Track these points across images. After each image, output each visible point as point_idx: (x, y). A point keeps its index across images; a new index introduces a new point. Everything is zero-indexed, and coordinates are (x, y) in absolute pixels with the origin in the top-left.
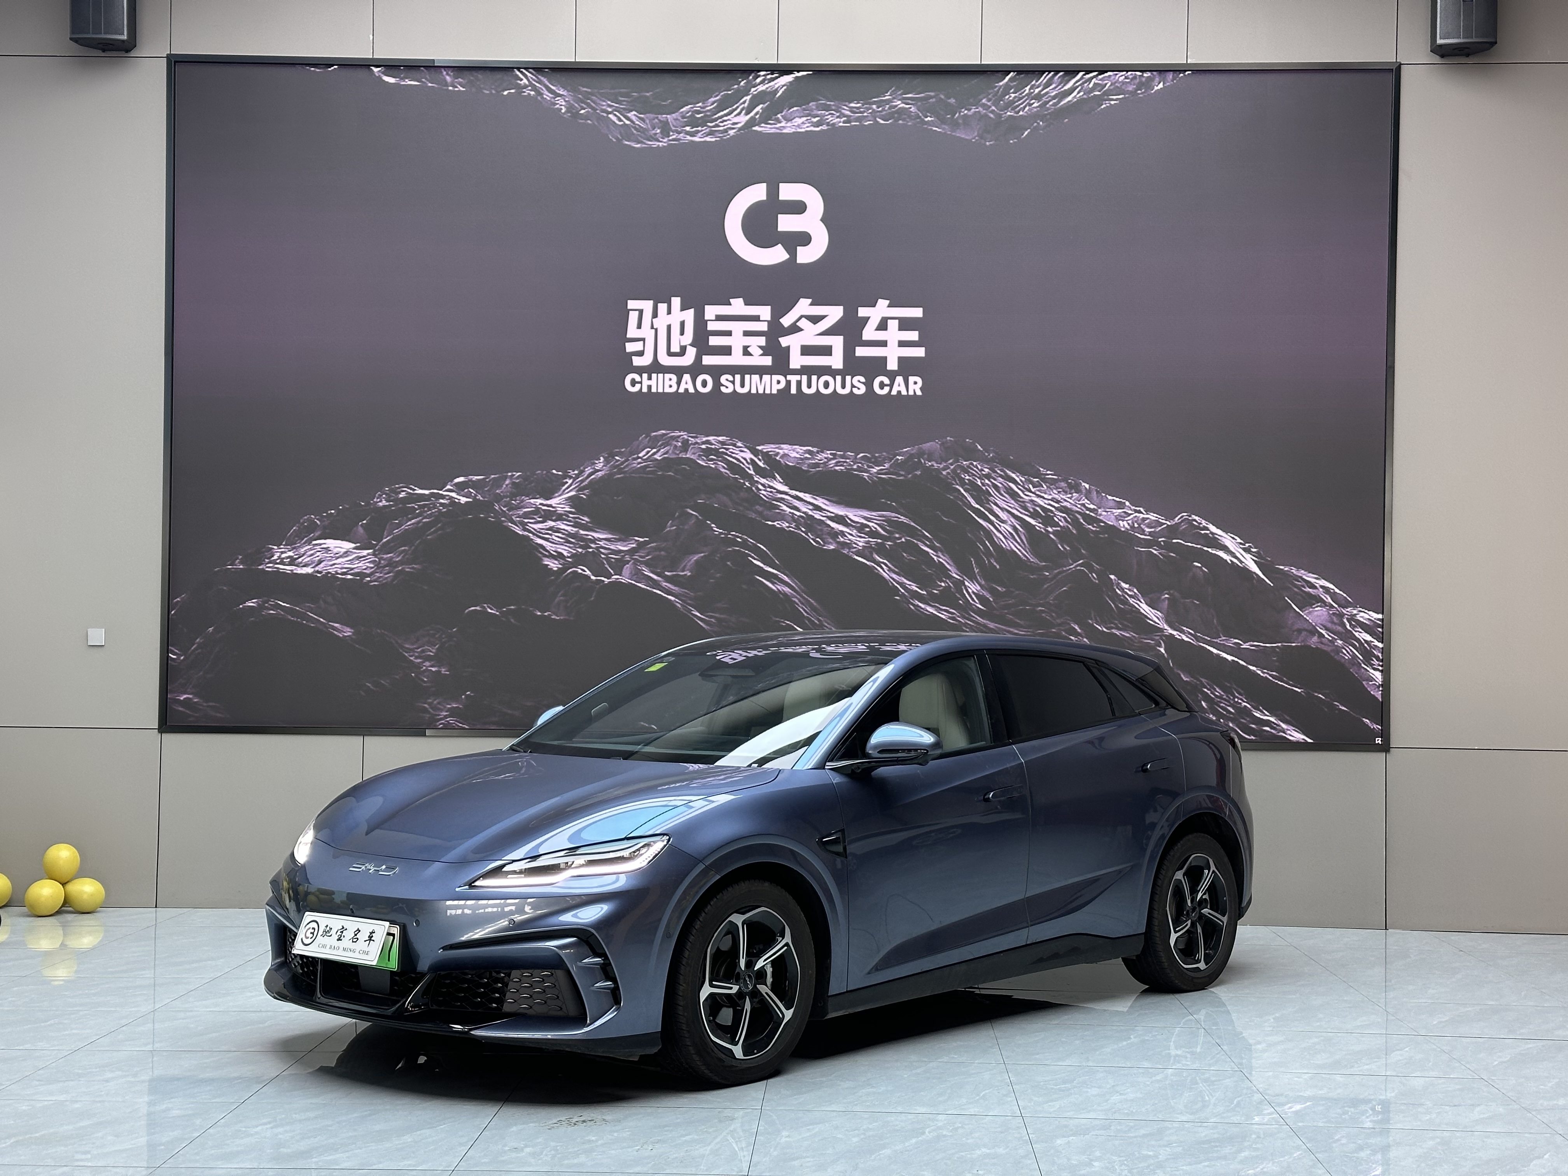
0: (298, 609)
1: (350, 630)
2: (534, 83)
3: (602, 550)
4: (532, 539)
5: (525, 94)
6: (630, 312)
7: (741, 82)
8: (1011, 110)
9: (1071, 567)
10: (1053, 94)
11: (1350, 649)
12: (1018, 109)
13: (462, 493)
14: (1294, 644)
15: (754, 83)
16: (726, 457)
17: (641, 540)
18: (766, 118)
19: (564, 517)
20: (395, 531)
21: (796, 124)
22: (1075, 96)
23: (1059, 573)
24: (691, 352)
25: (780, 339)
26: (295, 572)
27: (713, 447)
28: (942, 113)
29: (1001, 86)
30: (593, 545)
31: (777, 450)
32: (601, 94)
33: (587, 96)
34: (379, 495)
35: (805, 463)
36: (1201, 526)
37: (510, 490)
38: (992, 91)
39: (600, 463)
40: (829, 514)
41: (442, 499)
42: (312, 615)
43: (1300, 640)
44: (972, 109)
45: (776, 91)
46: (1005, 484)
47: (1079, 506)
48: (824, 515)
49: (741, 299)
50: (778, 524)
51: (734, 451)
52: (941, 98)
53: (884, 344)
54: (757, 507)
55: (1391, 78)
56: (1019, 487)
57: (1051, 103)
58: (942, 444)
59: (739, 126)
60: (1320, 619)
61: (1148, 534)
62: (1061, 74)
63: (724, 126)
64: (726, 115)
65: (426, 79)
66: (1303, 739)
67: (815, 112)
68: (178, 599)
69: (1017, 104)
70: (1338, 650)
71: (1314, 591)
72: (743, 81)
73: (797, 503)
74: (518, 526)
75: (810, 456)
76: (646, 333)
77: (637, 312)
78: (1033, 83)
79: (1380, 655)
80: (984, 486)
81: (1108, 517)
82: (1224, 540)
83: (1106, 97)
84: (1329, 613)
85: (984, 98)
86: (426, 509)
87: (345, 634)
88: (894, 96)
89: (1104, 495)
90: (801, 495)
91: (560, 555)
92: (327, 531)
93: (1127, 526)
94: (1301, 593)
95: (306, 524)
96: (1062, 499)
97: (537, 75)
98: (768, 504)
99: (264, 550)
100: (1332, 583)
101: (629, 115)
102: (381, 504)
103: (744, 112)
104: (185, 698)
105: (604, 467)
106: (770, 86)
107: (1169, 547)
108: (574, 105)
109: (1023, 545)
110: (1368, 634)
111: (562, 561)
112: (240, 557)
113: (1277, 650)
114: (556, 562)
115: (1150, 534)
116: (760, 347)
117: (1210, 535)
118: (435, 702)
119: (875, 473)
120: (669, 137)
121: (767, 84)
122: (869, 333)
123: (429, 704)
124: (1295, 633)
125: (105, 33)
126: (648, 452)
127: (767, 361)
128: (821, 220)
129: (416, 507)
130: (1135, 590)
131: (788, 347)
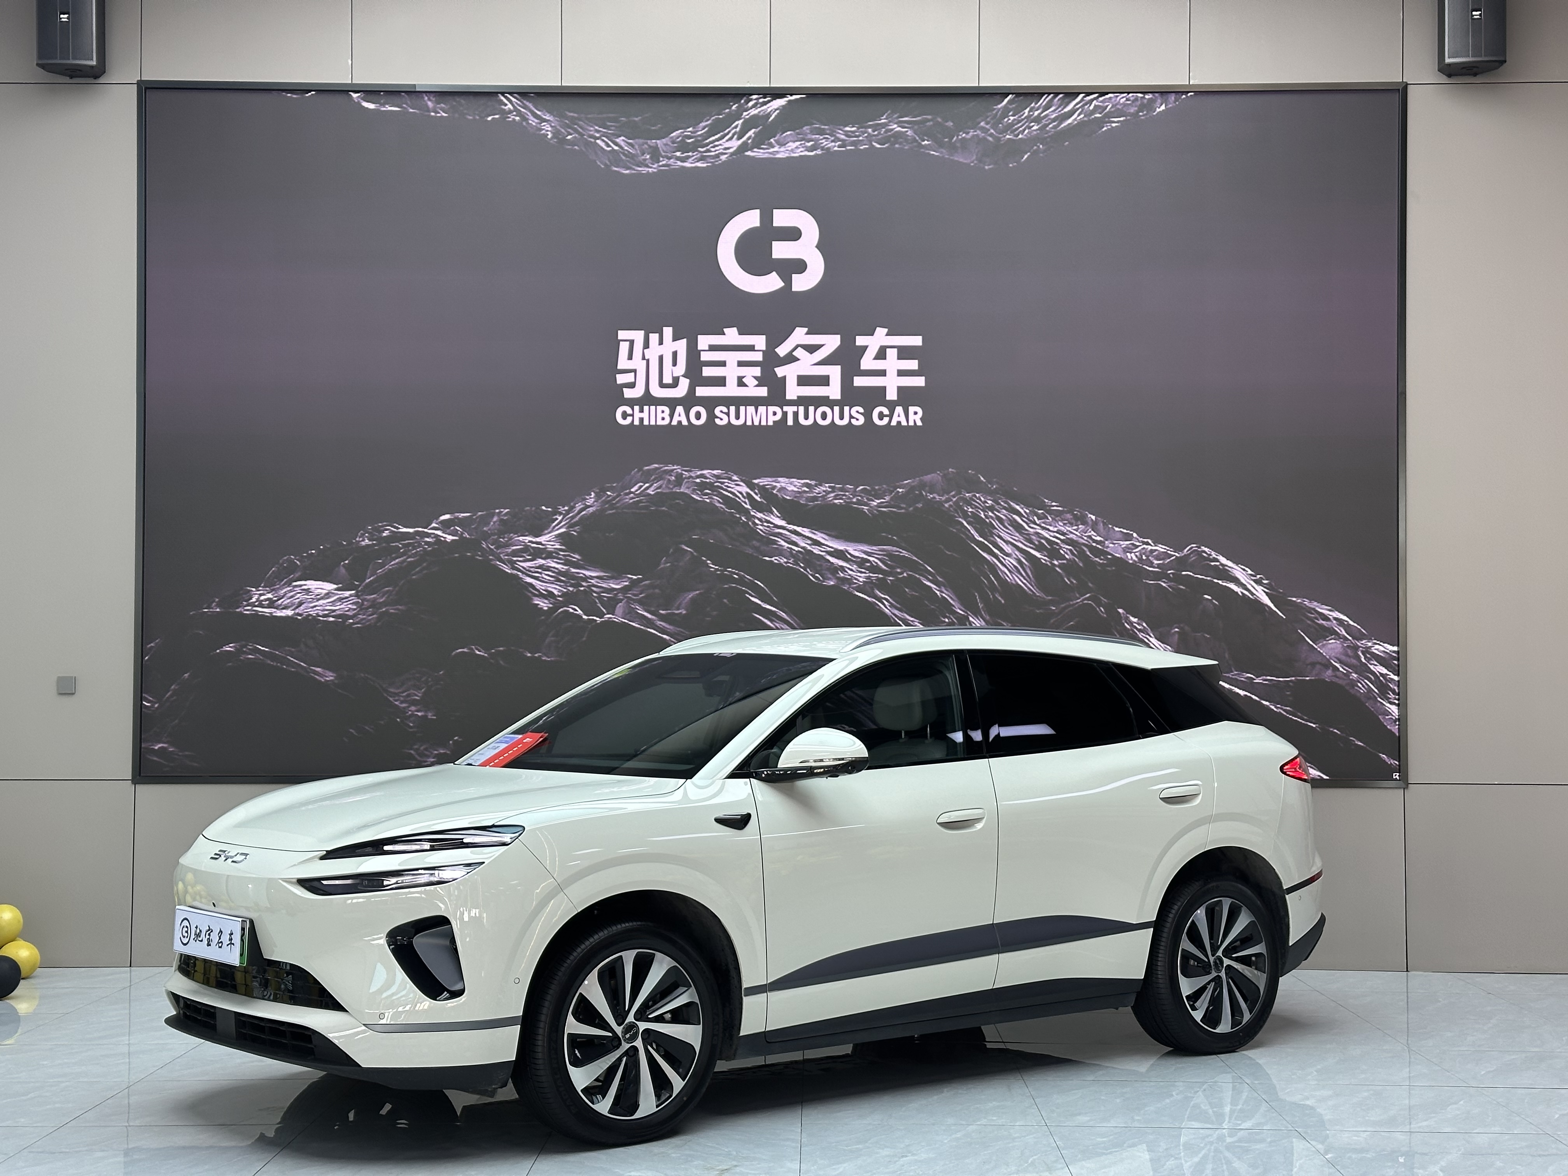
0: (277, 653)
1: (332, 675)
2: (519, 108)
3: (593, 588)
4: (521, 578)
5: (510, 119)
6: (621, 342)
7: (732, 106)
8: (1011, 133)
9: (1079, 601)
10: (1053, 117)
11: (1365, 682)
12: (1017, 132)
13: (448, 531)
14: (1308, 678)
15: (746, 106)
16: (722, 491)
17: (634, 577)
18: (758, 143)
19: (554, 554)
20: (378, 572)
21: (790, 149)
22: (1075, 119)
23: (1065, 608)
24: (684, 383)
25: (776, 369)
26: (274, 614)
27: (708, 480)
28: (939, 136)
29: (999, 109)
30: (584, 584)
31: (774, 484)
32: (587, 119)
33: (573, 121)
34: (361, 534)
35: (803, 497)
36: (1211, 557)
37: (497, 526)
38: (989, 114)
39: (591, 498)
40: (829, 549)
41: (428, 537)
42: (292, 659)
43: (1314, 672)
44: (969, 133)
45: (769, 115)
46: (1009, 517)
47: (1085, 538)
48: (823, 549)
49: (735, 329)
50: (776, 560)
51: (729, 485)
52: (938, 121)
53: (882, 373)
54: (754, 542)
55: (1396, 98)
56: (1024, 519)
57: (1051, 126)
58: (944, 476)
59: (731, 150)
60: (1334, 652)
61: (1156, 566)
62: (1061, 96)
63: (716, 151)
64: (717, 140)
65: (406, 104)
66: (1319, 776)
67: (809, 136)
68: (152, 645)
69: (1016, 127)
70: (1353, 684)
71: (1328, 623)
72: (734, 105)
73: (794, 538)
74: (507, 565)
75: (807, 490)
76: (638, 363)
77: (628, 343)
78: (1032, 105)
79: (1396, 688)
80: (988, 518)
81: (1116, 548)
82: (1235, 571)
83: (1107, 119)
84: (1343, 645)
85: (982, 121)
86: (410, 548)
87: (327, 679)
88: (890, 119)
89: (1110, 526)
90: (799, 529)
91: (551, 594)
92: (308, 572)
93: (1134, 558)
94: (1315, 625)
95: (285, 565)
96: (1068, 531)
97: (522, 100)
98: (765, 539)
99: (241, 592)
100: (1345, 615)
101: (617, 140)
102: (363, 543)
103: (736, 137)
104: (159, 748)
105: (595, 503)
106: (762, 110)
107: (1178, 579)
108: (560, 130)
109: (1028, 579)
110: (1383, 667)
111: (552, 600)
112: (217, 600)
113: (1291, 684)
114: (546, 601)
115: (1159, 566)
116: (755, 378)
117: (1221, 567)
118: (422, 748)
119: (875, 506)
120: (658, 163)
121: (760, 107)
122: (868, 362)
123: (416, 750)
124: (1309, 667)
125: (75, 58)
126: (641, 487)
127: (763, 392)
128: (817, 247)
129: (400, 546)
130: (1144, 624)
131: (785, 377)
